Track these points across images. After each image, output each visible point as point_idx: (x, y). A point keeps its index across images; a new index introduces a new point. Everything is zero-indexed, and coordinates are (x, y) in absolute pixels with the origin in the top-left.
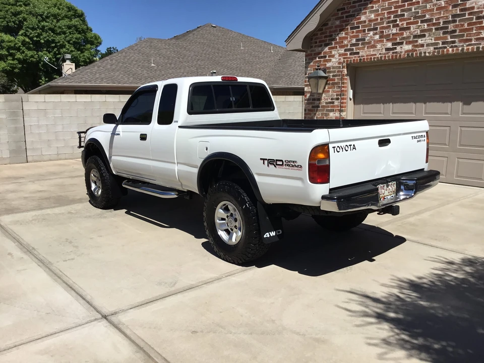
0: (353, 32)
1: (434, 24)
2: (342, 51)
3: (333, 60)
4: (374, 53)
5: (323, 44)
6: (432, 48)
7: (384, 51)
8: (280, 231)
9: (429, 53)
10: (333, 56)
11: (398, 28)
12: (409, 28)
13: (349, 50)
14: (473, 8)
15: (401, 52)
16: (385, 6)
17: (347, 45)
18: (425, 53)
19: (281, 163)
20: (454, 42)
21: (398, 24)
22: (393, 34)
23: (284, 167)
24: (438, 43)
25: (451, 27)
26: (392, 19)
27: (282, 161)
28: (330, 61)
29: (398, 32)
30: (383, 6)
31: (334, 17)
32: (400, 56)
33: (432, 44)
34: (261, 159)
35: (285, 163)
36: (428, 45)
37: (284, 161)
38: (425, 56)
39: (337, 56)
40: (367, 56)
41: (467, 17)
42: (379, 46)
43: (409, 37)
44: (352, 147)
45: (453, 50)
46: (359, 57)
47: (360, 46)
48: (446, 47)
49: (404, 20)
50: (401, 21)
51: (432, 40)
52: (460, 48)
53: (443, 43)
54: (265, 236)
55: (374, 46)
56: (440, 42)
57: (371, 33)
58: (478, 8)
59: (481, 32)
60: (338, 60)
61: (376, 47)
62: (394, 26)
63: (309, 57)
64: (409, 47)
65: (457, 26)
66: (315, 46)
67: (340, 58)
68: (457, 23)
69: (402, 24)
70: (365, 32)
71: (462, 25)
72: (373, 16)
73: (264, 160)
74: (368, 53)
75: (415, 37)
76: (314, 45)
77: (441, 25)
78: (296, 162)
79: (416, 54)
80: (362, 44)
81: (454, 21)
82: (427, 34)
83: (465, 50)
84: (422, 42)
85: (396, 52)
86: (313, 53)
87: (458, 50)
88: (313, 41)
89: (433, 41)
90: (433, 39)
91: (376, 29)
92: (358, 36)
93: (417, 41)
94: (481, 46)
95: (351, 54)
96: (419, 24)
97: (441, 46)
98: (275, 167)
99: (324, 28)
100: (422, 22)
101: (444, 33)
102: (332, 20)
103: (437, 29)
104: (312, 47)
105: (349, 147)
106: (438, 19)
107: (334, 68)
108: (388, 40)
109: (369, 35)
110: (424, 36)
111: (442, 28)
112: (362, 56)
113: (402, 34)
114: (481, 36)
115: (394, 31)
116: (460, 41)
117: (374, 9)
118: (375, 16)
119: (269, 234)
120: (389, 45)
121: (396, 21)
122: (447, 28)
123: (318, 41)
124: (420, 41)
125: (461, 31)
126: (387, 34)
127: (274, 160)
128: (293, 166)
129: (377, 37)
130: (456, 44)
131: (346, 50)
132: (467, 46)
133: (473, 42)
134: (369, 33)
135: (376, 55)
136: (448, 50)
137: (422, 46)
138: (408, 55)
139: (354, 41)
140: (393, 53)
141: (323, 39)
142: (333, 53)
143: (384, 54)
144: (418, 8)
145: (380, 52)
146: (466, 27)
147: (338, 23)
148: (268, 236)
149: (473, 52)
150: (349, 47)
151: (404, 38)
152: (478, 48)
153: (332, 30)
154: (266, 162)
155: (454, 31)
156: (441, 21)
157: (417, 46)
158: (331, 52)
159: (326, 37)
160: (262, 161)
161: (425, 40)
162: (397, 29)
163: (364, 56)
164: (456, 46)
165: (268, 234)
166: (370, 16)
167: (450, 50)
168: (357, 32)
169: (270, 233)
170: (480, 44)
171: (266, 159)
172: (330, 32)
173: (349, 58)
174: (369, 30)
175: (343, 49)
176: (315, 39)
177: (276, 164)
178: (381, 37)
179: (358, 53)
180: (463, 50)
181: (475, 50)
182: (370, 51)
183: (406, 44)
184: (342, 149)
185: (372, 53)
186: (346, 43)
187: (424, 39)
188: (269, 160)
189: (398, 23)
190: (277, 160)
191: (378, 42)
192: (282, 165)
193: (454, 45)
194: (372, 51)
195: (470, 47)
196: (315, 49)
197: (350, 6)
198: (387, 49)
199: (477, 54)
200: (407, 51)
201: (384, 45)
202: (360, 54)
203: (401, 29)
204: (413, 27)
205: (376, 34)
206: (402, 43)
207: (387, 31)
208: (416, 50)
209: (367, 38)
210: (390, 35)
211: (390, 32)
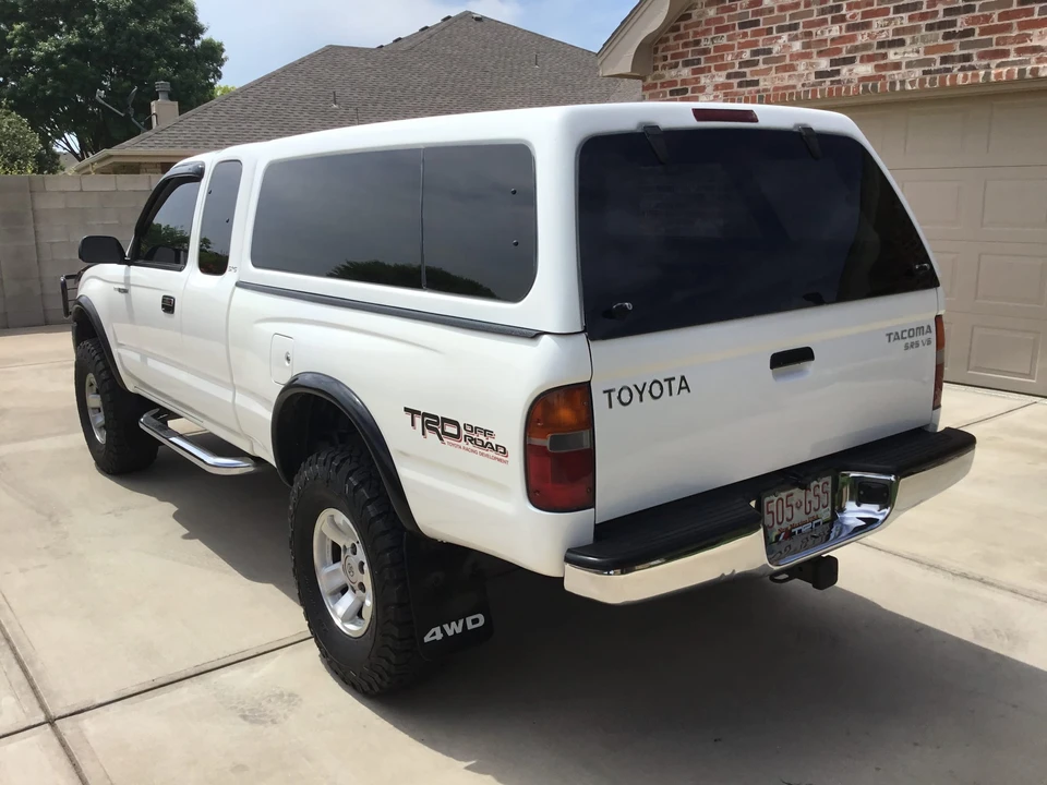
0: (745, 35)
1: (923, 16)
2: (721, 78)
4: (791, 83)
5: (680, 61)
6: (917, 72)
7: (812, 78)
8: (481, 617)
9: (912, 83)
11: (844, 25)
12: (867, 25)
13: (737, 75)
15: (849, 81)
17: (733, 65)
18: (903, 82)
19: (454, 431)
20: (967, 58)
21: (844, 15)
22: (833, 40)
23: (463, 443)
24: (932, 61)
25: (961, 23)
26: (831, 3)
27: (456, 424)
28: (696, 99)
29: (844, 33)
32: (848, 89)
33: (919, 63)
34: (406, 410)
35: (464, 433)
36: (910, 65)
37: (462, 426)
38: (903, 90)
39: (710, 88)
40: (776, 89)
42: (802, 66)
43: (866, 47)
44: (675, 385)
45: (965, 78)
46: (758, 91)
47: (762, 66)
48: (948, 70)
49: (856, 6)
50: (850, 7)
51: (918, 52)
52: (982, 73)
53: (944, 60)
54: (427, 639)
55: (792, 68)
56: (937, 57)
57: (785, 36)
59: (1029, 36)
61: (795, 70)
62: (835, 20)
63: (651, 91)
64: (865, 69)
65: (975, 20)
66: (664, 67)
67: (715, 93)
68: (977, 13)
69: (853, 17)
70: (772, 33)
71: (987, 18)
73: (413, 413)
74: (778, 83)
75: (881, 45)
76: (660, 64)
77: (940, 18)
79: (883, 86)
80: (765, 61)
81: (968, 10)
82: (908, 38)
83: (993, 77)
84: (898, 57)
85: (839, 82)
86: (659, 82)
87: (977, 75)
88: (660, 54)
89: (922, 56)
90: (922, 50)
91: (794, 27)
92: (756, 43)
93: (885, 56)
94: (1029, 68)
95: (740, 85)
96: (891, 16)
97: (938, 66)
98: (441, 439)
99: (682, 24)
100: (897, 10)
101: (947, 36)
102: (700, 5)
103: (930, 27)
104: (656, 68)
105: (665, 385)
106: (931, 4)
108: (821, 51)
109: (780, 41)
110: (901, 43)
111: (941, 25)
112: (764, 91)
113: (853, 38)
114: (1029, 44)
115: (835, 31)
116: (982, 56)
119: (443, 631)
120: (824, 64)
121: (839, 8)
122: (954, 23)
123: (669, 54)
124: (893, 55)
125: (984, 31)
126: (818, 38)
127: (436, 417)
128: (484, 446)
129: (797, 46)
130: (972, 63)
131: (729, 76)
132: (998, 66)
133: (1011, 59)
134: (780, 38)
135: (794, 87)
136: (954, 78)
137: (897, 66)
138: (865, 87)
139: (747, 56)
140: (832, 82)
141: (681, 50)
142: (703, 81)
143: (813, 85)
145: (803, 82)
146: (996, 22)
147: (712, 12)
148: (439, 636)
149: (1010, 81)
150: (736, 69)
151: (856, 49)
152: (1021, 72)
153: (699, 29)
154: (418, 420)
155: (970, 32)
156: (940, 8)
157: (885, 67)
158: (697, 80)
159: (686, 45)
160: (409, 416)
161: (904, 53)
162: (840, 27)
163: (769, 89)
164: (973, 68)
165: (438, 629)
167: (961, 75)
168: (756, 34)
169: (446, 626)
170: (1027, 62)
171: (418, 413)
172: (695, 34)
173: (737, 93)
174: (781, 29)
175: (724, 73)
176: (663, 51)
177: (443, 433)
178: (806, 46)
179: (756, 83)
180: (987, 75)
181: (1016, 77)
182: (782, 79)
183: (862, 60)
184: (641, 393)
185: (786, 83)
186: (729, 58)
187: (900, 50)
188: (425, 415)
189: (844, 12)
190: (445, 420)
191: (799, 56)
192: (457, 437)
193: (967, 64)
194: (785, 78)
195: (1004, 70)
196: (663, 72)
198: (820, 74)
199: (1020, 87)
200: (863, 79)
201: (812, 65)
202: (762, 85)
203: (849, 28)
204: (877, 22)
205: (795, 38)
206: (851, 61)
207: (819, 32)
208: (884, 77)
209: (776, 48)
210: (826, 40)
211: (827, 34)
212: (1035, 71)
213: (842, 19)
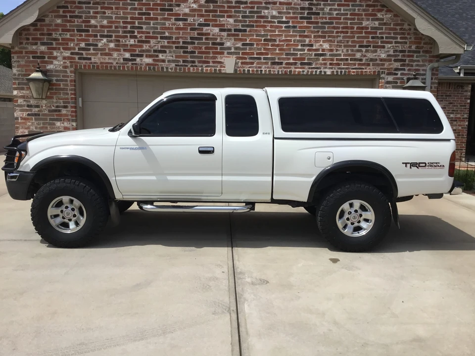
0: (81, 35)
1: (174, 43)
2: (67, 54)
3: (55, 62)
4: (110, 61)
5: (39, 42)
6: (173, 65)
7: (122, 61)
9: (171, 69)
10: (55, 58)
11: (136, 40)
12: (149, 42)
13: (77, 54)
14: (209, 34)
15: (141, 64)
16: (120, 14)
17: (74, 49)
18: (167, 68)
19: (424, 165)
20: (193, 62)
21: (136, 36)
22: (131, 45)
24: (179, 61)
25: (190, 48)
26: (129, 29)
27: (425, 163)
28: (52, 63)
29: (136, 43)
30: (117, 14)
31: (53, 14)
32: (141, 68)
33: (173, 61)
34: (403, 163)
35: (428, 165)
36: (169, 61)
37: (427, 163)
38: (168, 71)
39: (60, 58)
40: (101, 63)
41: (204, 41)
42: (115, 55)
43: (148, 51)
45: (194, 69)
46: (91, 63)
47: (92, 52)
48: (187, 66)
49: (143, 33)
50: (138, 32)
51: (173, 57)
52: (200, 68)
53: (184, 61)
55: (109, 54)
56: (181, 60)
57: (105, 40)
58: (213, 35)
59: (217, 57)
60: (62, 63)
61: (111, 56)
62: (131, 37)
63: (18, 55)
64: (149, 60)
65: (195, 48)
66: (27, 43)
67: (64, 61)
68: (196, 45)
69: (141, 37)
70: (97, 37)
71: (200, 48)
72: (105, 22)
73: (406, 163)
74: (102, 61)
75: (155, 51)
76: (25, 42)
77: (181, 44)
78: (439, 163)
79: (158, 68)
80: (94, 50)
81: (193, 43)
82: (167, 50)
83: (204, 71)
84: (163, 57)
85: (136, 64)
86: (24, 51)
87: (198, 69)
88: (23, 36)
89: (174, 59)
90: (174, 56)
91: (111, 36)
92: (88, 40)
93: (157, 56)
94: (218, 69)
95: (80, 59)
96: (159, 40)
97: (181, 63)
98: (418, 168)
99: (39, 24)
100: (162, 38)
101: (184, 52)
102: (50, 16)
103: (177, 47)
104: (21, 43)
106: (177, 38)
107: (57, 71)
108: (125, 49)
109: (102, 41)
110: (165, 52)
111: (182, 47)
112: (95, 63)
113: (141, 46)
114: (217, 60)
115: (132, 42)
116: (199, 62)
117: (107, 15)
118: (108, 23)
120: (127, 55)
121: (133, 32)
122: (187, 48)
123: (30, 37)
124: (161, 56)
125: (199, 53)
126: (123, 43)
127: (417, 163)
128: (435, 166)
129: (112, 45)
130: (196, 64)
131: (72, 54)
132: (206, 67)
133: (211, 65)
134: (102, 40)
135: (112, 63)
136: (189, 69)
137: (163, 61)
138: (149, 68)
139: (83, 45)
140: (132, 64)
141: (39, 36)
142: (55, 54)
143: (122, 64)
144: (157, 24)
145: (116, 62)
146: (204, 50)
147: (59, 21)
149: (211, 73)
150: (77, 50)
151: (143, 51)
152: (215, 70)
153: (51, 28)
154: (409, 165)
155: (193, 52)
156: (181, 40)
157: (158, 61)
158: (51, 53)
159: (42, 34)
160: (405, 165)
161: (166, 56)
162: (135, 41)
163: (98, 63)
164: (196, 66)
166: (102, 22)
167: (192, 68)
168: (87, 36)
170: (217, 67)
171: (409, 163)
172: (48, 30)
173: (78, 63)
174: (102, 36)
175: (70, 52)
176: (26, 35)
177: (419, 166)
178: (117, 46)
179: (90, 59)
180: (202, 70)
181: (213, 72)
182: (105, 59)
183: (147, 56)
185: (107, 61)
186: (72, 45)
187: (165, 55)
188: (411, 163)
189: (136, 34)
190: (419, 163)
191: (113, 50)
193: (194, 64)
194: (107, 59)
195: (209, 69)
196: (28, 46)
197: (74, 5)
198: (125, 59)
199: (215, 75)
200: (148, 64)
201: (121, 55)
202: (93, 60)
203: (139, 41)
204: (152, 41)
205: (111, 41)
206: (142, 56)
207: (123, 41)
208: (158, 65)
209: (100, 45)
210: (127, 45)
211: (128, 43)
212: (220, 70)
213: (135, 37)
